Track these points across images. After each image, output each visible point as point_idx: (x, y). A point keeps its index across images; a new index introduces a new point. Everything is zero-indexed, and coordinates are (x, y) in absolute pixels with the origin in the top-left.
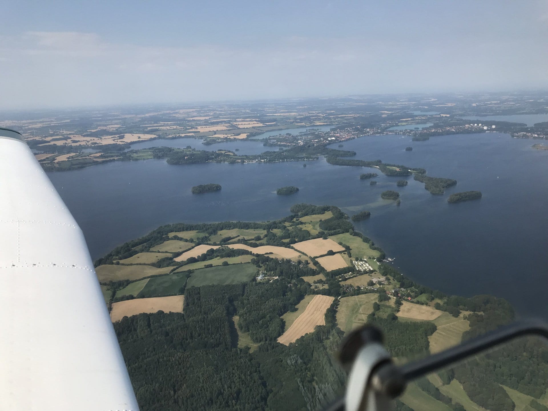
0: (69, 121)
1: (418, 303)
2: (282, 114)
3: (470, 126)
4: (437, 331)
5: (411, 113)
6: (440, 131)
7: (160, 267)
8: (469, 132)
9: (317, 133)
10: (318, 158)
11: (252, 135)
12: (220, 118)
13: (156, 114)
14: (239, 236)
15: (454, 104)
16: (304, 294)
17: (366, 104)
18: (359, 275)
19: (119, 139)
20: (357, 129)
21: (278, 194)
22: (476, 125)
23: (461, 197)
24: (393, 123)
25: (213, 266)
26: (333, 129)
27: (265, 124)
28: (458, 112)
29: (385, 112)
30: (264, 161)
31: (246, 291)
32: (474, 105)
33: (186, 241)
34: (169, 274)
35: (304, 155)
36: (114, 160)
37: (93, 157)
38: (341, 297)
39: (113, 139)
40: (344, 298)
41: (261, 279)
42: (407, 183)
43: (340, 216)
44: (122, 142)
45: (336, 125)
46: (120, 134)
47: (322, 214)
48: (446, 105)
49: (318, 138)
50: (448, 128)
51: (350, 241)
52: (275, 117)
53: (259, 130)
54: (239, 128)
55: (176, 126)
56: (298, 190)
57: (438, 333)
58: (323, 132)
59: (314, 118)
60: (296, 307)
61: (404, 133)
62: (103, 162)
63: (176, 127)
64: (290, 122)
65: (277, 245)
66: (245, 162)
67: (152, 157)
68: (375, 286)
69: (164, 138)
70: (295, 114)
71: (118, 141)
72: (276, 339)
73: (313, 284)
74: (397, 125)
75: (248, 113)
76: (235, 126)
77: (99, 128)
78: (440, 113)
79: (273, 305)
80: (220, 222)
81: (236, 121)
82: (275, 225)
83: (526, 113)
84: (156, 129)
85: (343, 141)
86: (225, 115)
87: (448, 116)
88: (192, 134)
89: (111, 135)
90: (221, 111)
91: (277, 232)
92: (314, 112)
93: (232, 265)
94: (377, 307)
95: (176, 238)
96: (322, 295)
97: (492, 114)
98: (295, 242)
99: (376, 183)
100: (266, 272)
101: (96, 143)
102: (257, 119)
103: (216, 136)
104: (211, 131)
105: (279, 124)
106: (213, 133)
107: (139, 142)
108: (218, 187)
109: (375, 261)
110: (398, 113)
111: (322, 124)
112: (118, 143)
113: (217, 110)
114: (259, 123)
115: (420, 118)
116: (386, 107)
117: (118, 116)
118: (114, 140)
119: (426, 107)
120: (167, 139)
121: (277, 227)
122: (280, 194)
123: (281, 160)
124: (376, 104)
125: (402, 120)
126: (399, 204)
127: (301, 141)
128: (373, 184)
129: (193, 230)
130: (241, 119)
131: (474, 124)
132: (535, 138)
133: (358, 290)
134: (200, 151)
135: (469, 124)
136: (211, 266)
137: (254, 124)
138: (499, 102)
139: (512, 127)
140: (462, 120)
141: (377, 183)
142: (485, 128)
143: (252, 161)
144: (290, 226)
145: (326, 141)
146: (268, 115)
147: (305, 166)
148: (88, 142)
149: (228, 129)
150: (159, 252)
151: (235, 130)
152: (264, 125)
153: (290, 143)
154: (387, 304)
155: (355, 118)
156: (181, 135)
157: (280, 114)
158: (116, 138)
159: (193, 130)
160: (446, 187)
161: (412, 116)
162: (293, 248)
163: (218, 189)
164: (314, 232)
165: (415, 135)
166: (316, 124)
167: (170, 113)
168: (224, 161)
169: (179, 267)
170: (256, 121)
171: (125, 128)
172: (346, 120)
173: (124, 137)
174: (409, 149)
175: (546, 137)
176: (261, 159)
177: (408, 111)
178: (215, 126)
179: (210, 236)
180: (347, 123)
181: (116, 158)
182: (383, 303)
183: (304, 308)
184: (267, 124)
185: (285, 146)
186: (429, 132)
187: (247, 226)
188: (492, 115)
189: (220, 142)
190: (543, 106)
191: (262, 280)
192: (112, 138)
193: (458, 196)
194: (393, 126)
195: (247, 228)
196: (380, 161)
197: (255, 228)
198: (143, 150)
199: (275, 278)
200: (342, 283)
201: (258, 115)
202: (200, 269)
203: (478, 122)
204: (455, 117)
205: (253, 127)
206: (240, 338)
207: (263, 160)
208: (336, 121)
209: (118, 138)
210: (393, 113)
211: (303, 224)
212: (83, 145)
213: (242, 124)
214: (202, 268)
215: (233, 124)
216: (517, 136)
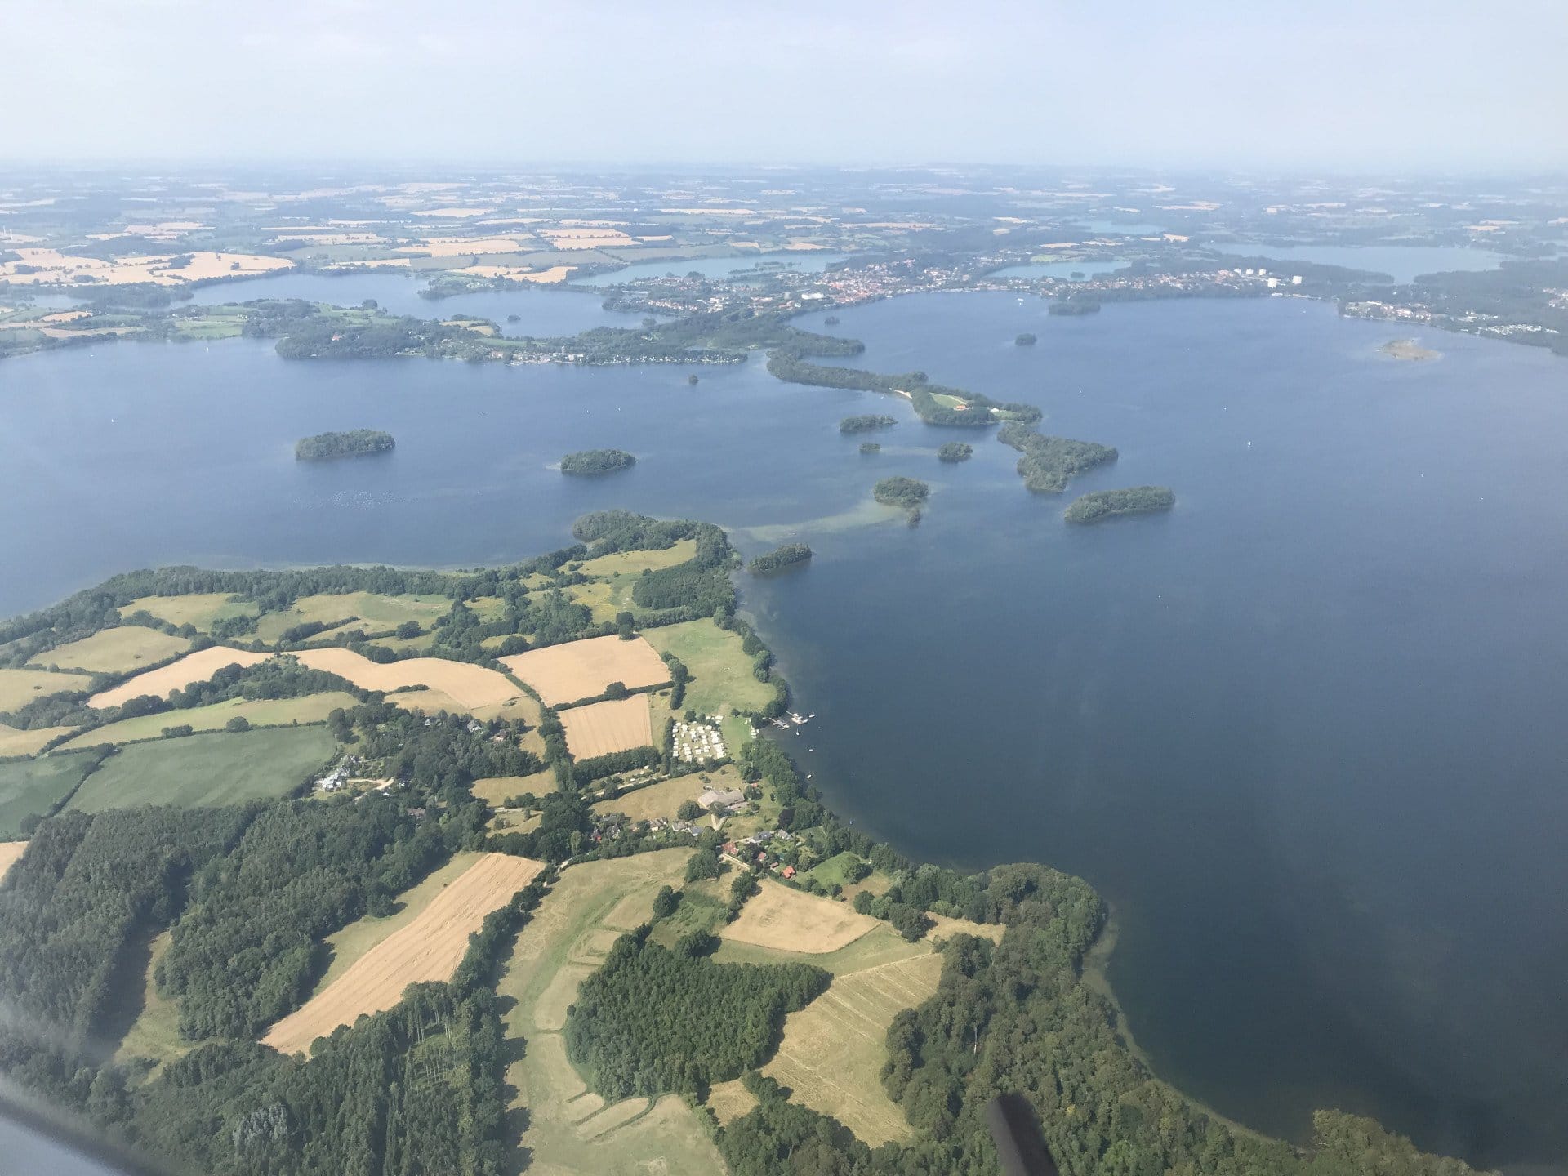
0: (51, 201)
1: (811, 887)
2: (706, 211)
3: (1232, 276)
4: (828, 992)
5: (1084, 228)
6: (1141, 287)
7: (25, 728)
8: (1224, 293)
9: (780, 277)
10: (744, 358)
11: (586, 271)
12: (517, 215)
13: (330, 193)
14: (354, 619)
15: (1215, 206)
16: (452, 849)
17: (968, 192)
18: (670, 778)
19: (170, 268)
20: (901, 271)
21: (563, 473)
22: (1249, 272)
23: (1106, 507)
24: (1017, 256)
25: (195, 733)
26: (834, 265)
27: (638, 240)
28: (1219, 229)
29: (1010, 219)
30: (577, 359)
31: (248, 831)
32: (1271, 210)
33: (172, 630)
34: (38, 754)
35: (710, 345)
36: (112, 337)
37: (49, 324)
38: (571, 864)
39: (151, 267)
40: (581, 866)
41: (331, 786)
42: (969, 451)
43: (718, 554)
44: (174, 277)
45: (852, 252)
46: (181, 252)
47: (664, 548)
48: (1193, 205)
49: (772, 292)
50: (1167, 279)
51: (703, 649)
52: (678, 219)
53: (613, 257)
54: (557, 250)
55: (366, 235)
56: (630, 461)
57: (827, 1001)
58: (800, 274)
59: (793, 227)
60: (399, 899)
61: (1034, 287)
62: (73, 343)
63: (367, 238)
64: (717, 237)
65: (460, 658)
66: (516, 359)
67: (239, 331)
68: (701, 823)
69: (313, 272)
70: (748, 212)
71: (162, 275)
72: (262, 1028)
73: (502, 809)
74: (1026, 262)
75: (610, 203)
76: (547, 243)
77: (130, 228)
78: (1164, 230)
79: (304, 896)
80: (314, 568)
81: (556, 226)
82: (490, 585)
83: (1407, 243)
84: (301, 241)
85: (846, 305)
86: (537, 204)
87: (1184, 239)
88: (406, 262)
89: (153, 255)
90: (532, 192)
91: (490, 608)
92: (805, 210)
93: (262, 731)
94: (669, 903)
95: (143, 619)
96: (508, 854)
97: (1310, 240)
98: (521, 648)
99: (878, 447)
100: (366, 758)
101: (88, 279)
102: (623, 224)
103: (473, 271)
104: (464, 255)
105: (680, 242)
106: (471, 259)
107: (227, 280)
108: (383, 442)
109: (746, 723)
110: (1044, 223)
111: (809, 247)
112: (158, 281)
113: (521, 190)
114: (622, 234)
115: (1100, 244)
116: (1020, 204)
117: (214, 193)
118: (151, 272)
119: (1132, 211)
120: (321, 273)
121: (494, 590)
122: (570, 473)
123: (628, 359)
124: (995, 194)
125: (1045, 246)
126: (916, 519)
127: (717, 300)
128: (869, 451)
129: (221, 590)
130: (573, 222)
131: (1244, 270)
132: (1402, 320)
133: (638, 836)
134: (396, 318)
135: (1231, 269)
136: (187, 731)
137: (605, 237)
138: (1344, 205)
139: (1350, 285)
140: (1218, 254)
141: (881, 450)
142: (1272, 283)
143: (538, 359)
144: (539, 590)
145: (792, 305)
146: (663, 210)
147: (694, 381)
148: (67, 272)
149: (521, 249)
150: (55, 669)
151: (541, 251)
152: (636, 243)
153: (684, 303)
154: (710, 892)
155: (911, 234)
156: (367, 263)
157: (701, 211)
158: (160, 266)
159: (414, 249)
160: (1080, 468)
161: (1080, 236)
162: (506, 670)
163: (382, 447)
164: (605, 613)
165: (1064, 295)
166: (790, 248)
167: (375, 194)
168: (453, 353)
169: (84, 731)
170: (617, 228)
171: (210, 234)
172: (886, 238)
173: (188, 263)
174: (1027, 341)
175: (1432, 319)
176: (567, 352)
177: (1076, 221)
178: (484, 238)
179: (264, 613)
180: (884, 249)
181: (120, 331)
182: (697, 886)
183: (426, 901)
184: (645, 238)
185: (666, 312)
186: (1107, 287)
187: (396, 585)
188: (1311, 244)
189: (474, 292)
190: (1462, 223)
191: (332, 790)
192: (149, 263)
193: (1099, 503)
194: (1013, 264)
195: (394, 591)
196: (922, 378)
197: (421, 593)
198: (226, 308)
199: (380, 785)
200: (600, 809)
201: (636, 210)
202: (149, 740)
203: (1257, 263)
204: (1202, 245)
205: (599, 249)
206: (143, 1021)
207: (571, 357)
208: (854, 242)
209: (167, 265)
210: (1029, 225)
211: (587, 583)
212: (46, 283)
213: (569, 237)
214: (154, 739)
215: (542, 235)
216: (1354, 313)
